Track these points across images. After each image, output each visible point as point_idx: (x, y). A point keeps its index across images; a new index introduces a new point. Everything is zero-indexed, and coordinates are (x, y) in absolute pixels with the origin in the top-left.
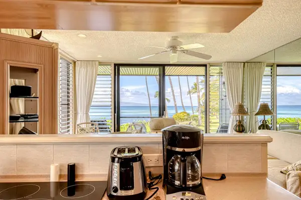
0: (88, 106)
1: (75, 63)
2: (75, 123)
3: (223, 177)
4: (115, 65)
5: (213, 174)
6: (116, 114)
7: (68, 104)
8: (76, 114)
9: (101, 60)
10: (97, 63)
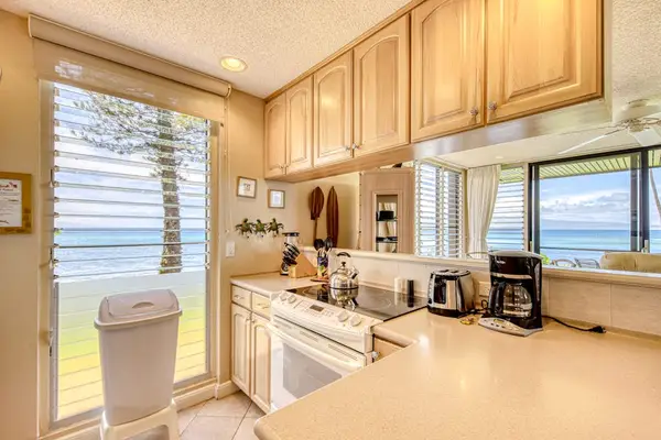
0: (485, 229)
1: (466, 171)
2: (467, 251)
3: (599, 330)
4: (530, 165)
5: (583, 324)
6: (533, 243)
7: (457, 227)
8: (467, 241)
9: (505, 162)
10: (498, 167)
